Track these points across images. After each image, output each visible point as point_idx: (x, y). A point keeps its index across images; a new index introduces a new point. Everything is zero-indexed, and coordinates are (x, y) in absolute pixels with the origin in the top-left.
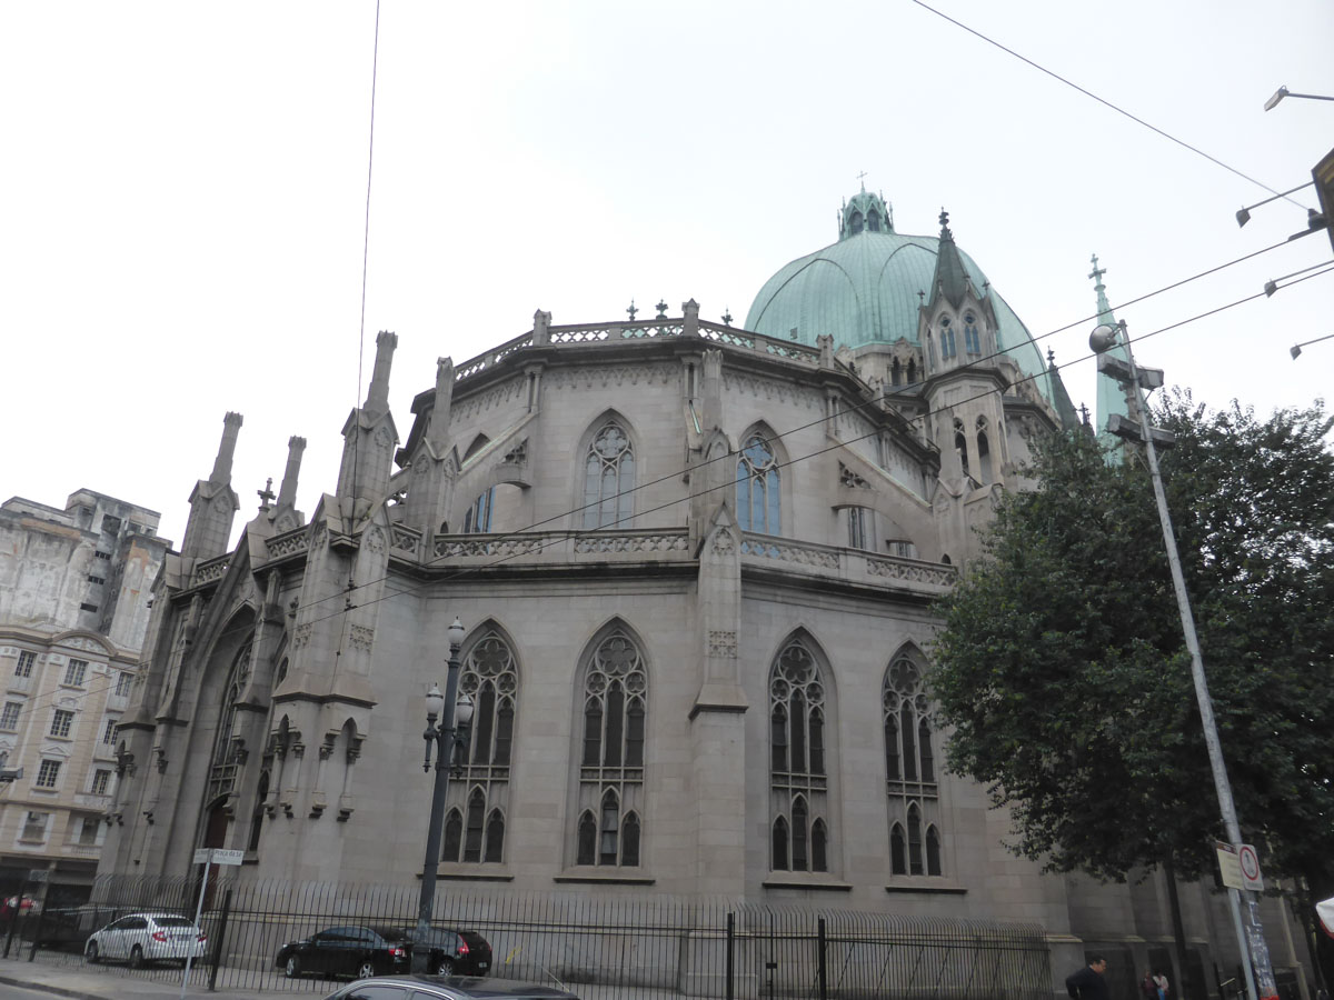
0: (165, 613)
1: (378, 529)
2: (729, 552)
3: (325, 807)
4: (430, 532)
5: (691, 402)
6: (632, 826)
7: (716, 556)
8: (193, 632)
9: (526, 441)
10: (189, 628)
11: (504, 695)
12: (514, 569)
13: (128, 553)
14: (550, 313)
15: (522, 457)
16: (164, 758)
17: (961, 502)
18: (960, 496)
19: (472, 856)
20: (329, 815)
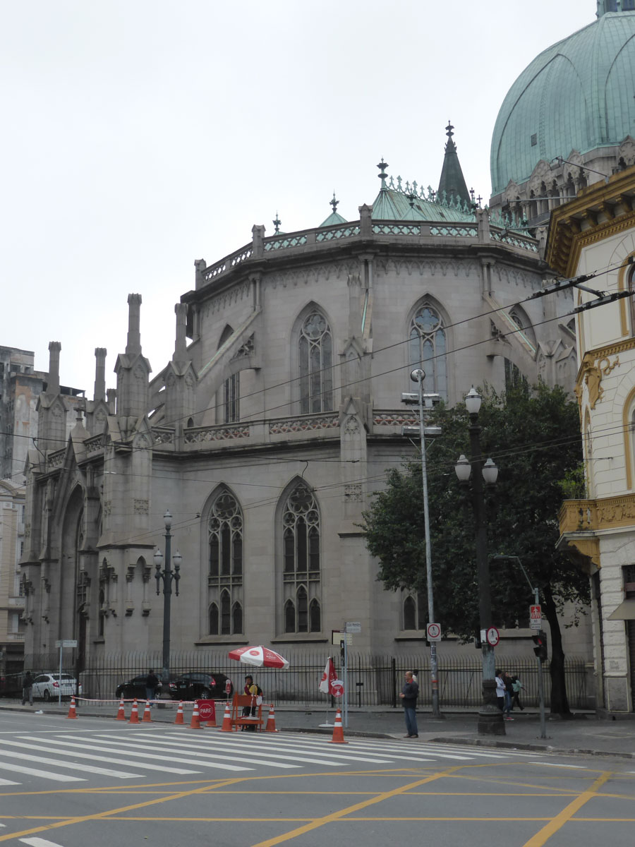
0: (34, 490)
1: (143, 436)
2: (356, 431)
3: (133, 609)
4: (181, 427)
5: (367, 290)
6: (316, 609)
7: (348, 435)
8: (51, 502)
9: (253, 335)
10: (49, 501)
11: (235, 531)
12: (232, 450)
13: (14, 392)
14: (263, 226)
15: (251, 348)
16: (48, 583)
17: (554, 360)
18: (553, 356)
19: (226, 630)
20: (137, 613)
